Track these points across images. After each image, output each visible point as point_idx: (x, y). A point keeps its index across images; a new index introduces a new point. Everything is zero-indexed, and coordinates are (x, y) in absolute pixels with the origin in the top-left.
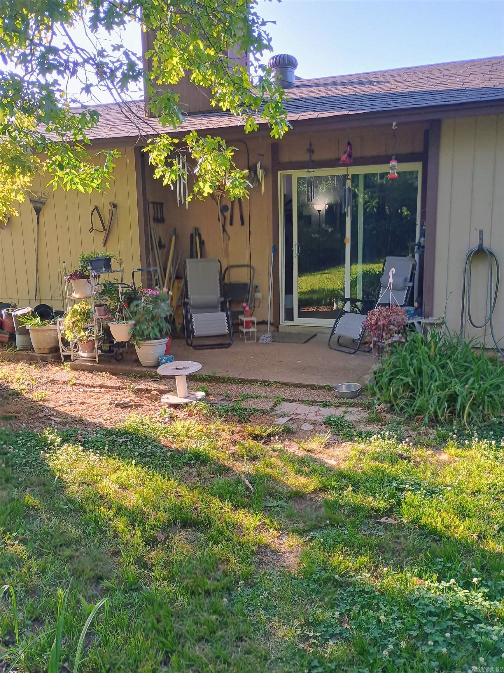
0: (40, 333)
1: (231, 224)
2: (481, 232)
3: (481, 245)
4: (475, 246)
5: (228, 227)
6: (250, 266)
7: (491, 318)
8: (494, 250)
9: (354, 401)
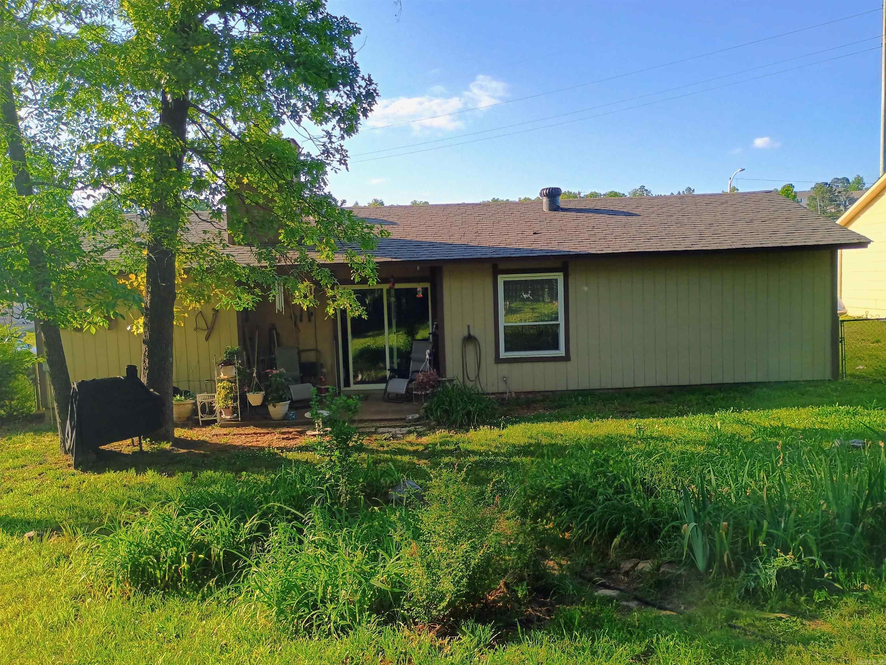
0: (181, 406)
1: (301, 320)
2: (469, 327)
3: (469, 334)
4: (466, 334)
5: (299, 324)
6: (316, 350)
7: (478, 375)
8: (477, 336)
9: (418, 423)
